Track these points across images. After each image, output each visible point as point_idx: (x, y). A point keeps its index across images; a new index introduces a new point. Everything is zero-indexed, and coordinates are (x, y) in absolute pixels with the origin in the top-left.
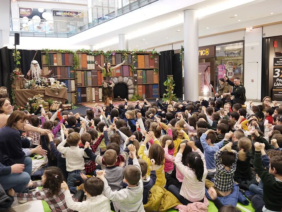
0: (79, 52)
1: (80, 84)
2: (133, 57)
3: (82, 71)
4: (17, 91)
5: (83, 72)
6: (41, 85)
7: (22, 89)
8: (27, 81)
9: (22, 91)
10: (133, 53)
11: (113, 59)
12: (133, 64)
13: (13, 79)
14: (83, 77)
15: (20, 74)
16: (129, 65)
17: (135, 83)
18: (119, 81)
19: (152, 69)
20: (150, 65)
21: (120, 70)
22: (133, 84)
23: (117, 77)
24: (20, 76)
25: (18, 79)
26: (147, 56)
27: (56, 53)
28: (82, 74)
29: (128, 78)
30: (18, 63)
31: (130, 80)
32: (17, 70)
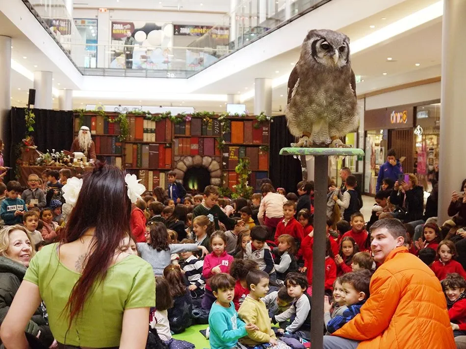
0: (130, 115)
1: (129, 164)
2: (222, 124)
3: (134, 143)
4: (24, 168)
5: (135, 146)
6: (59, 162)
7: (31, 165)
8: (41, 155)
9: (29, 168)
10: (222, 118)
11: (187, 126)
12: (222, 136)
13: (21, 152)
14: (135, 154)
15: (31, 145)
16: (214, 138)
17: (222, 168)
18: (195, 163)
19: (258, 146)
20: (254, 139)
21: (198, 145)
22: (220, 169)
23: (193, 157)
24: (31, 147)
25: (27, 151)
26: (249, 124)
27: (95, 116)
28: (133, 149)
29: (210, 159)
30: (31, 129)
31: (215, 162)
32: (28, 139)
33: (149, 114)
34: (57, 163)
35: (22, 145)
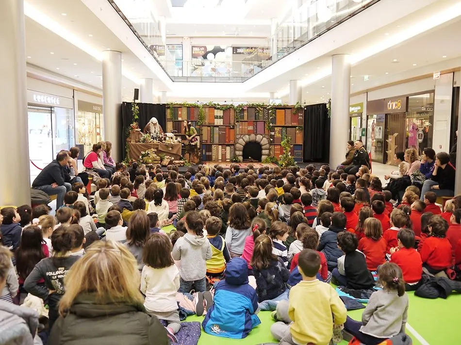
0: (205, 106)
1: (205, 141)
2: (270, 111)
3: (208, 126)
4: (132, 144)
5: (209, 128)
6: (156, 140)
7: (137, 142)
8: (143, 135)
9: (136, 144)
10: (270, 107)
11: (245, 114)
12: (270, 120)
13: (129, 133)
14: (209, 133)
15: (137, 128)
16: (264, 122)
17: (271, 143)
18: (251, 140)
19: (295, 127)
20: (292, 121)
21: (252, 127)
22: (269, 143)
23: (249, 135)
24: (137, 130)
25: (134, 132)
26: (288, 111)
27: (181, 107)
28: (208, 130)
29: (262, 137)
30: (137, 117)
31: (264, 139)
32: (134, 124)
33: (218, 105)
34: (155, 140)
35: (130, 128)
